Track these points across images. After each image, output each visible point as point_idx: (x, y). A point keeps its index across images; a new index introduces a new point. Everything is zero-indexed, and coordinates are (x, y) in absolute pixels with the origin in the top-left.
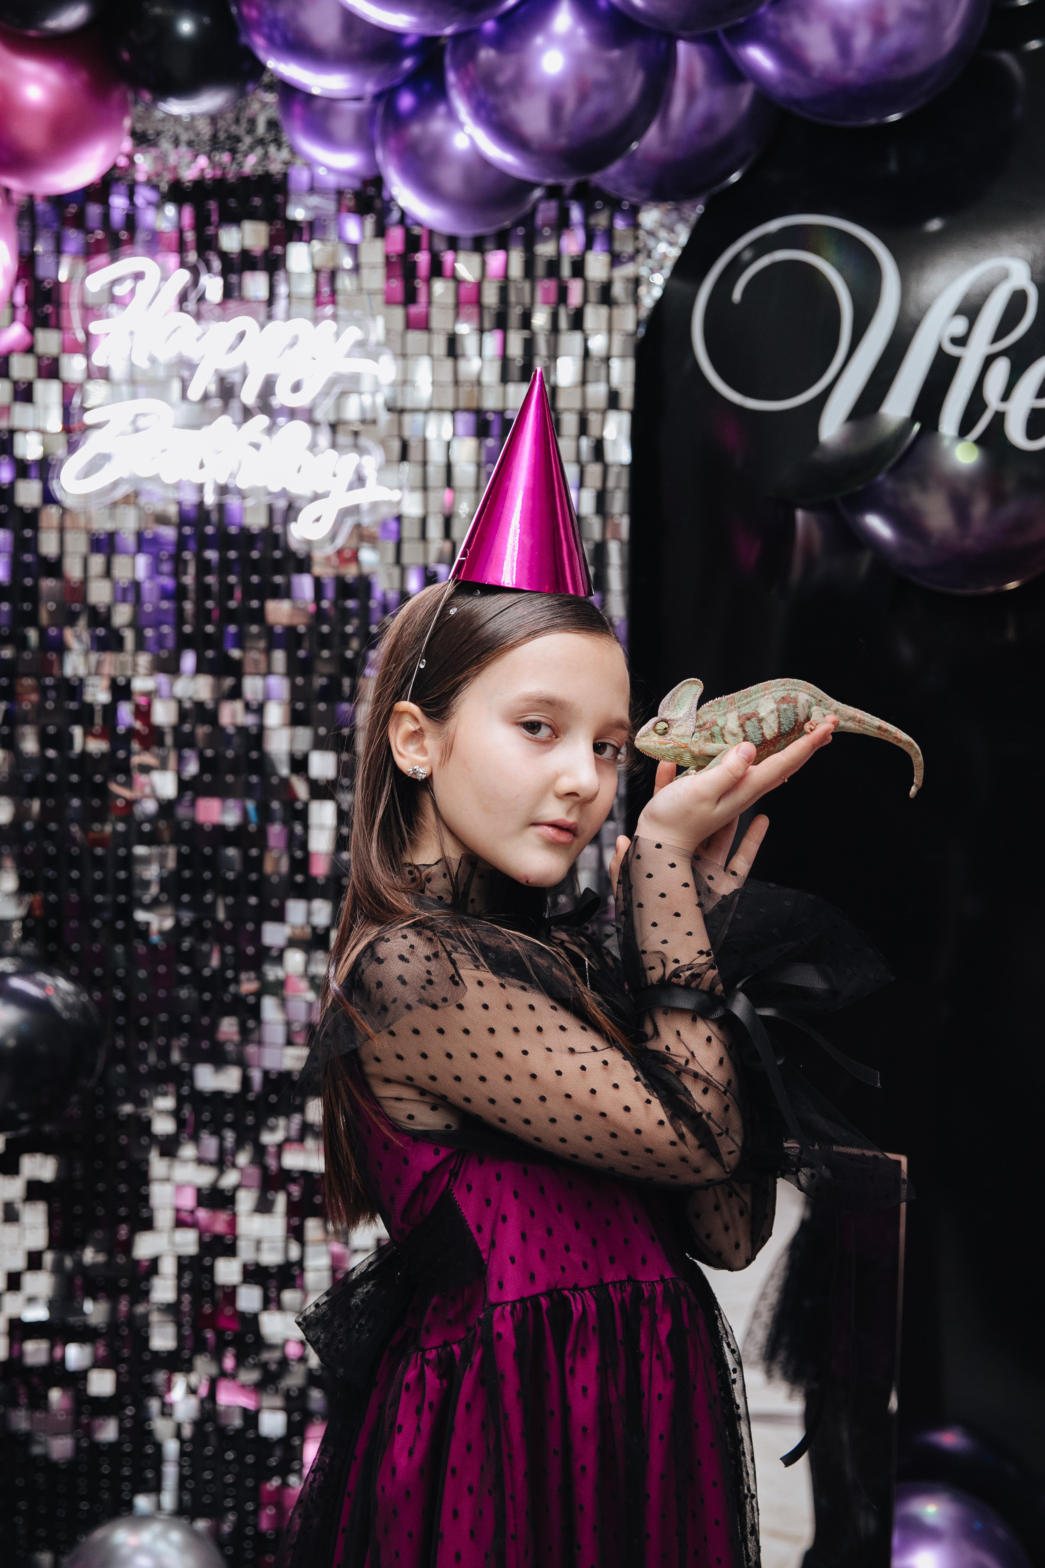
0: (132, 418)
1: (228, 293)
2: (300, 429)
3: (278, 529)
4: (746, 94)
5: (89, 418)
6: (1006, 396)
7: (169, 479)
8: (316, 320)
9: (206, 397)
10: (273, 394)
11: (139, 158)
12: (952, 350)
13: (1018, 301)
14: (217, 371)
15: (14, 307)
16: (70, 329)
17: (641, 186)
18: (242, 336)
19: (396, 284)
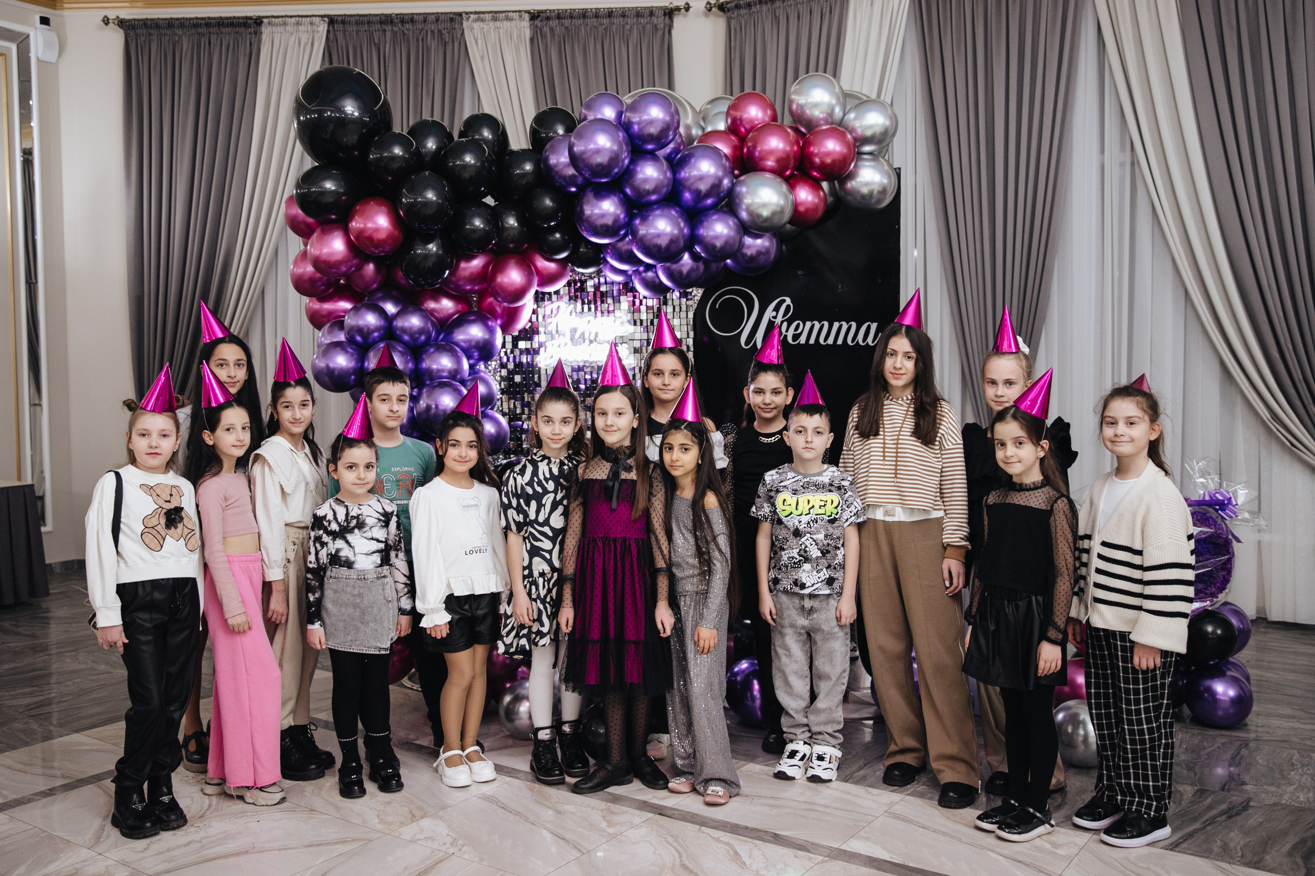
4: (722, 264)
6: (787, 331)
7: (570, 360)
12: (773, 319)
13: (788, 306)
18: (589, 322)
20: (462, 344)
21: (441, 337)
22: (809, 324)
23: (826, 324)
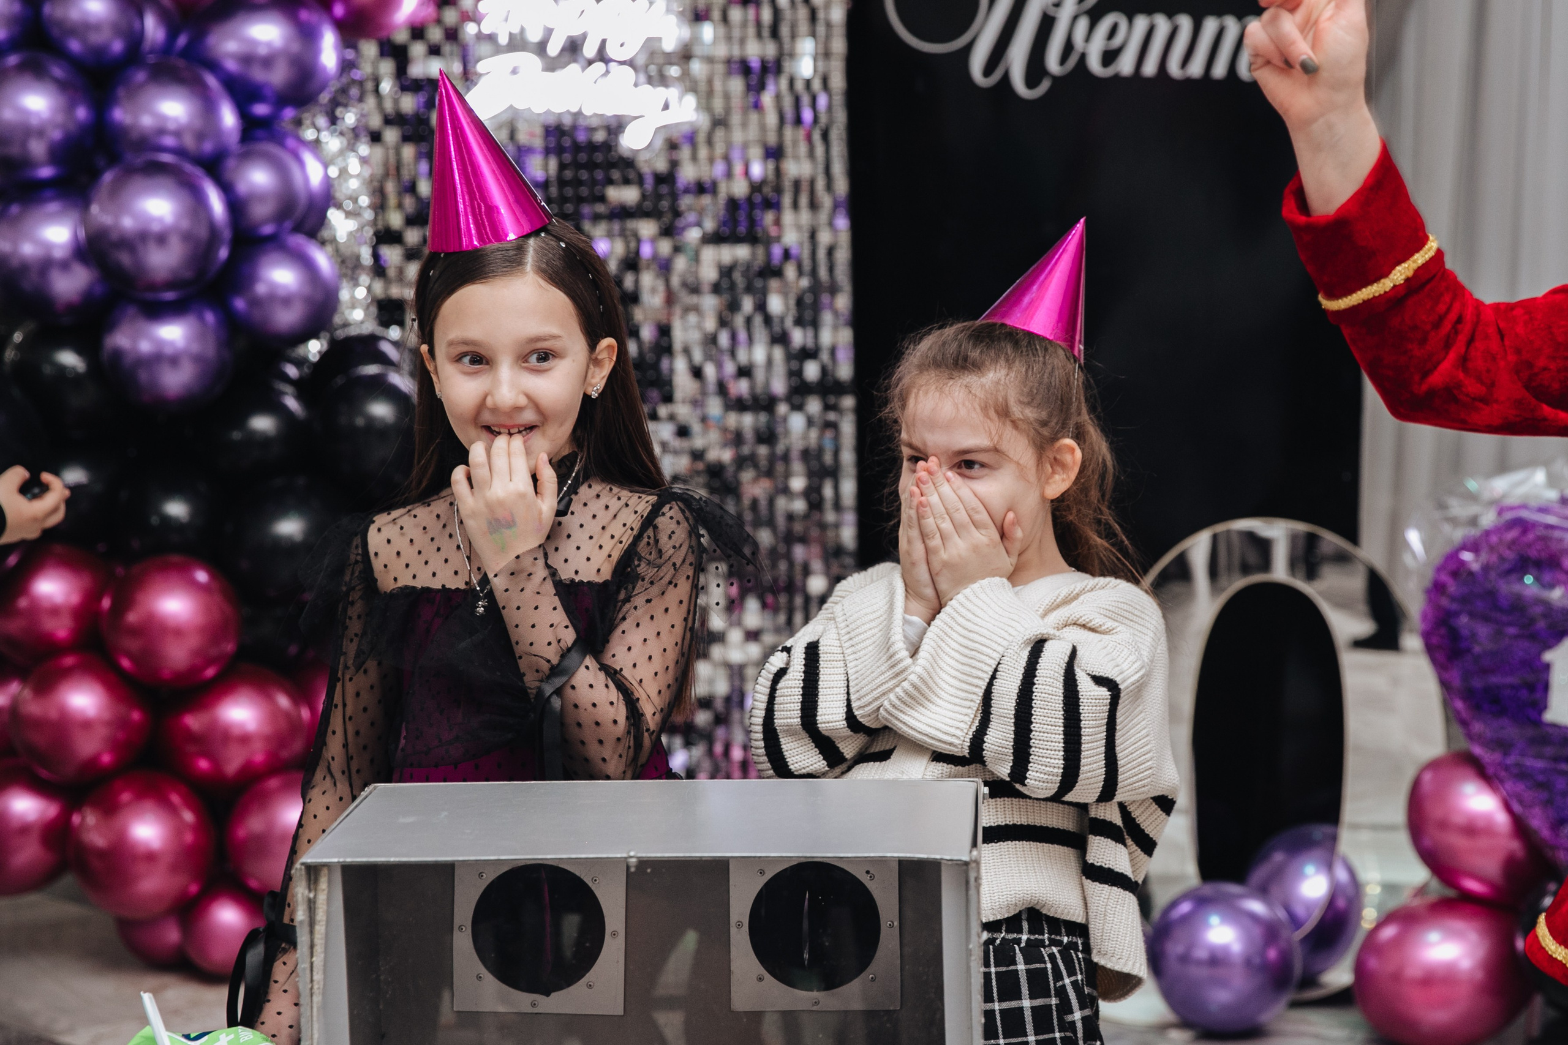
0: (511, 67)
2: (626, 73)
3: (611, 140)
5: (479, 68)
6: (1088, 38)
7: (539, 109)
9: (559, 53)
10: (607, 48)
12: (1052, 11)
14: (568, 36)
18: (583, 11)
20: (231, 65)
21: (182, 40)
22: (1141, 23)
23: (1185, 23)
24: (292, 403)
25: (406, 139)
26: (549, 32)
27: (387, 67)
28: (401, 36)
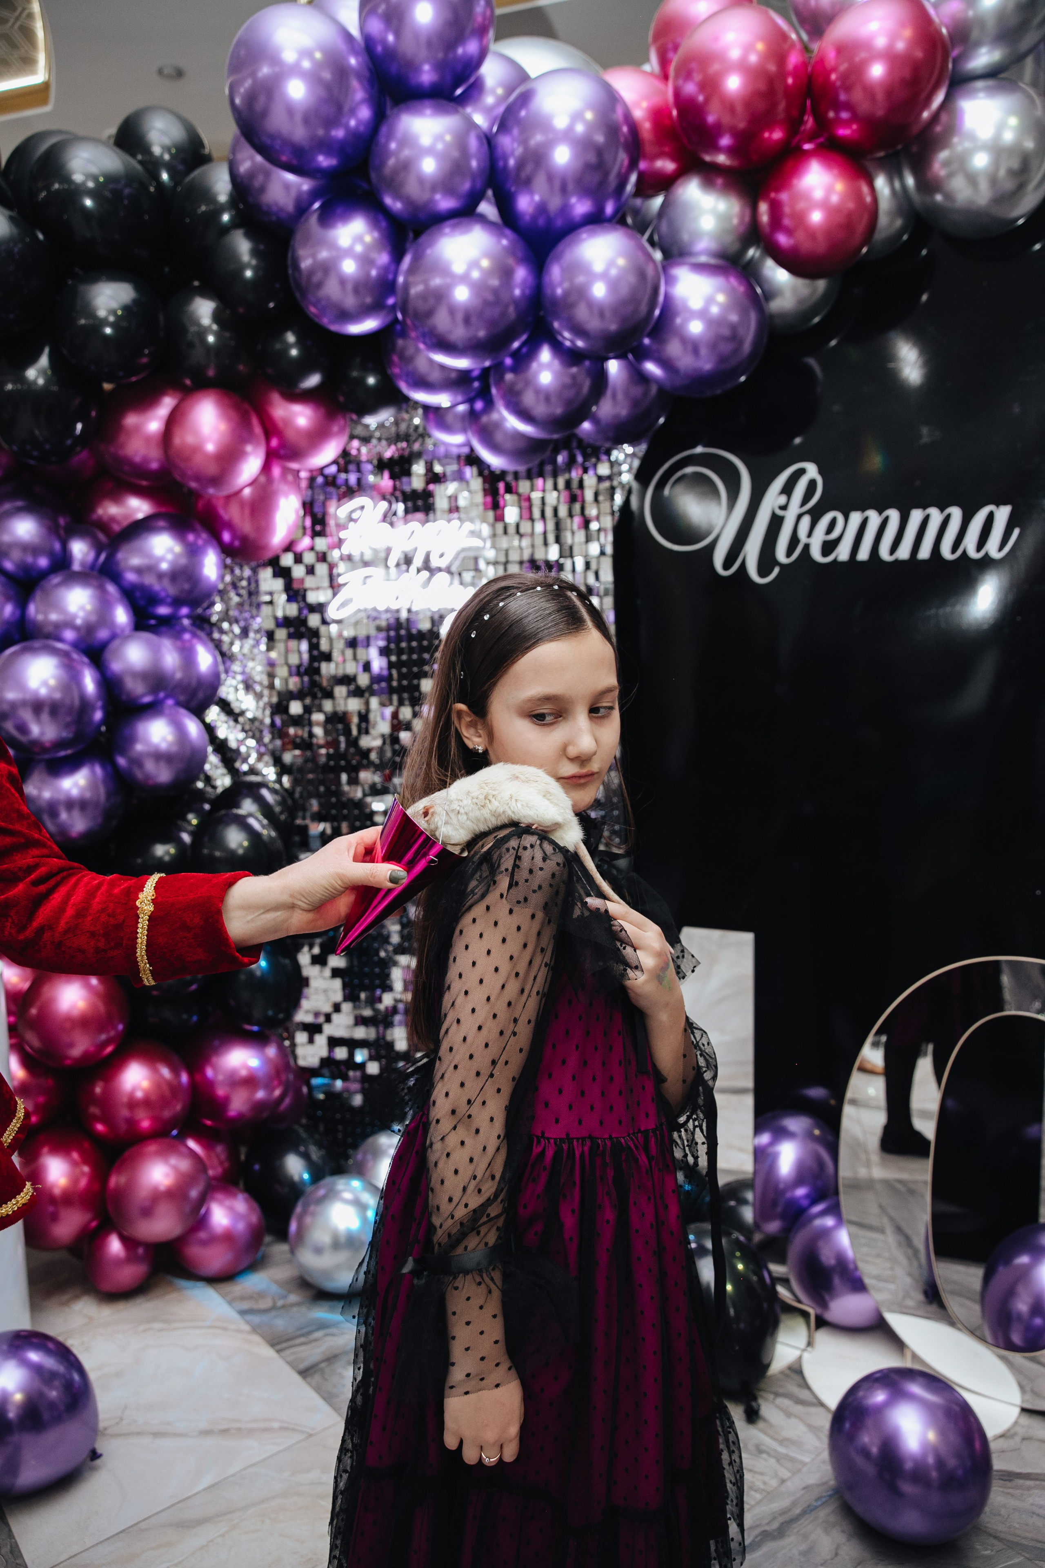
0: (362, 578)
1: (407, 511)
2: (443, 577)
3: (435, 629)
4: (652, 388)
5: (341, 580)
6: (810, 535)
8: (449, 521)
9: (398, 565)
10: (429, 561)
11: (364, 450)
12: (780, 513)
13: (812, 484)
14: (403, 552)
15: (304, 528)
16: (331, 535)
17: (607, 439)
19: (489, 499)
21: (103, 558)
22: (856, 518)
23: (894, 515)
24: (186, 837)
25: (290, 636)
26: (388, 551)
27: (278, 584)
28: (287, 560)
